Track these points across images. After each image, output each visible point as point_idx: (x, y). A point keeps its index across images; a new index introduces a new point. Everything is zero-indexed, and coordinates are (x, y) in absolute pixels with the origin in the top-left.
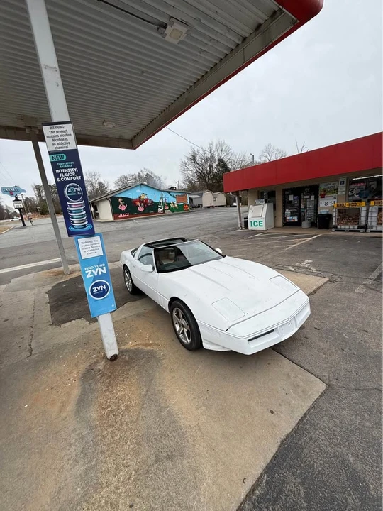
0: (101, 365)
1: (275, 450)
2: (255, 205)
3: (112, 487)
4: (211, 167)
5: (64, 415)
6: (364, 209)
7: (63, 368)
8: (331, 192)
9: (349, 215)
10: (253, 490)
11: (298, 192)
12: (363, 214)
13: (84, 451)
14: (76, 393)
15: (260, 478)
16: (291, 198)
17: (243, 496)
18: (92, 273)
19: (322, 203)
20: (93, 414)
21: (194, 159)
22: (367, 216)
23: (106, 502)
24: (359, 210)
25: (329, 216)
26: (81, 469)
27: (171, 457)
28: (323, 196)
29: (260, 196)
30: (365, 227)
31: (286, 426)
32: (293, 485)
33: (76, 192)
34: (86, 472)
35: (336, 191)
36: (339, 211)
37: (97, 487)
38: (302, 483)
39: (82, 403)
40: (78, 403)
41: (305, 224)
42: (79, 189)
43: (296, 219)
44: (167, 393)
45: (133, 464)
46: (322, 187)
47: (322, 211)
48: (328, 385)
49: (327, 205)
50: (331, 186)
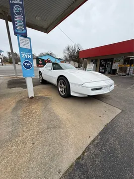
0: (26, 100)
1: (103, 128)
2: (90, 64)
3: (25, 137)
4: (74, 53)
5: (5, 112)
6: (129, 67)
7: (9, 99)
8: (118, 61)
9: (123, 70)
10: (94, 141)
11: (106, 60)
12: (128, 69)
13: (13, 124)
14: (13, 106)
15: (97, 137)
16: (103, 63)
17: (89, 142)
18: (25, 56)
19: (114, 65)
20: (20, 112)
21: (68, 49)
22: (129, 70)
23: (20, 142)
24: (127, 68)
25: (116, 70)
26: (10, 130)
27: (55, 128)
28: (114, 63)
29: (92, 61)
30: (128, 74)
31: (107, 121)
32: (112, 140)
33: (19, 11)
34: (12, 131)
35: (119, 61)
36: (120, 68)
37: (17, 136)
38: (117, 139)
39: (15, 109)
40: (13, 109)
41: (106, 72)
42: (21, 9)
43: (103, 70)
44: (54, 109)
45: (36, 129)
46: (115, 59)
47: (113, 68)
48: (123, 111)
49: (115, 66)
50: (118, 59)
